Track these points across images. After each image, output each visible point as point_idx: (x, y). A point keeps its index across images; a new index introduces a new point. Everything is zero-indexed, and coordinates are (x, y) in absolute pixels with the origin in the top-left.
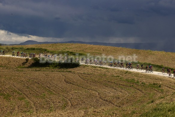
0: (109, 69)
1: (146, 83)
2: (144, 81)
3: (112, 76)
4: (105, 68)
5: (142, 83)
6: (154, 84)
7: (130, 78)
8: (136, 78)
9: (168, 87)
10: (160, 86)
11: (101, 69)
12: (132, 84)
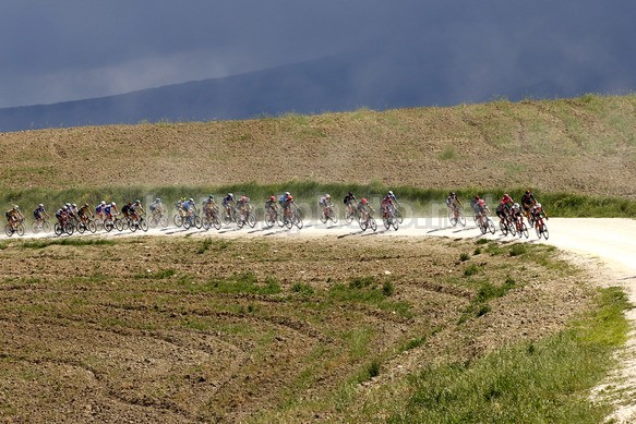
0: (112, 243)
1: (313, 284)
2: (304, 275)
3: (137, 277)
4: (90, 243)
5: (297, 289)
6: (357, 283)
7: (229, 274)
8: (259, 271)
9: (425, 286)
10: (387, 290)
11: (72, 248)
12: (245, 303)
